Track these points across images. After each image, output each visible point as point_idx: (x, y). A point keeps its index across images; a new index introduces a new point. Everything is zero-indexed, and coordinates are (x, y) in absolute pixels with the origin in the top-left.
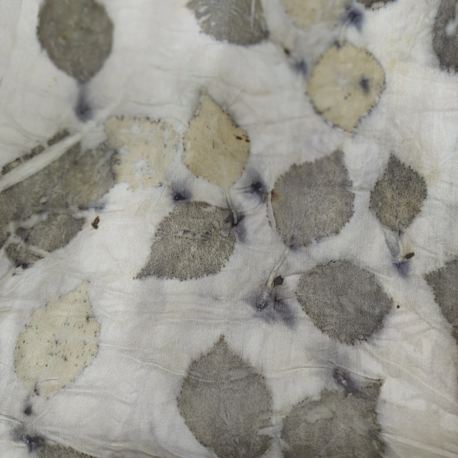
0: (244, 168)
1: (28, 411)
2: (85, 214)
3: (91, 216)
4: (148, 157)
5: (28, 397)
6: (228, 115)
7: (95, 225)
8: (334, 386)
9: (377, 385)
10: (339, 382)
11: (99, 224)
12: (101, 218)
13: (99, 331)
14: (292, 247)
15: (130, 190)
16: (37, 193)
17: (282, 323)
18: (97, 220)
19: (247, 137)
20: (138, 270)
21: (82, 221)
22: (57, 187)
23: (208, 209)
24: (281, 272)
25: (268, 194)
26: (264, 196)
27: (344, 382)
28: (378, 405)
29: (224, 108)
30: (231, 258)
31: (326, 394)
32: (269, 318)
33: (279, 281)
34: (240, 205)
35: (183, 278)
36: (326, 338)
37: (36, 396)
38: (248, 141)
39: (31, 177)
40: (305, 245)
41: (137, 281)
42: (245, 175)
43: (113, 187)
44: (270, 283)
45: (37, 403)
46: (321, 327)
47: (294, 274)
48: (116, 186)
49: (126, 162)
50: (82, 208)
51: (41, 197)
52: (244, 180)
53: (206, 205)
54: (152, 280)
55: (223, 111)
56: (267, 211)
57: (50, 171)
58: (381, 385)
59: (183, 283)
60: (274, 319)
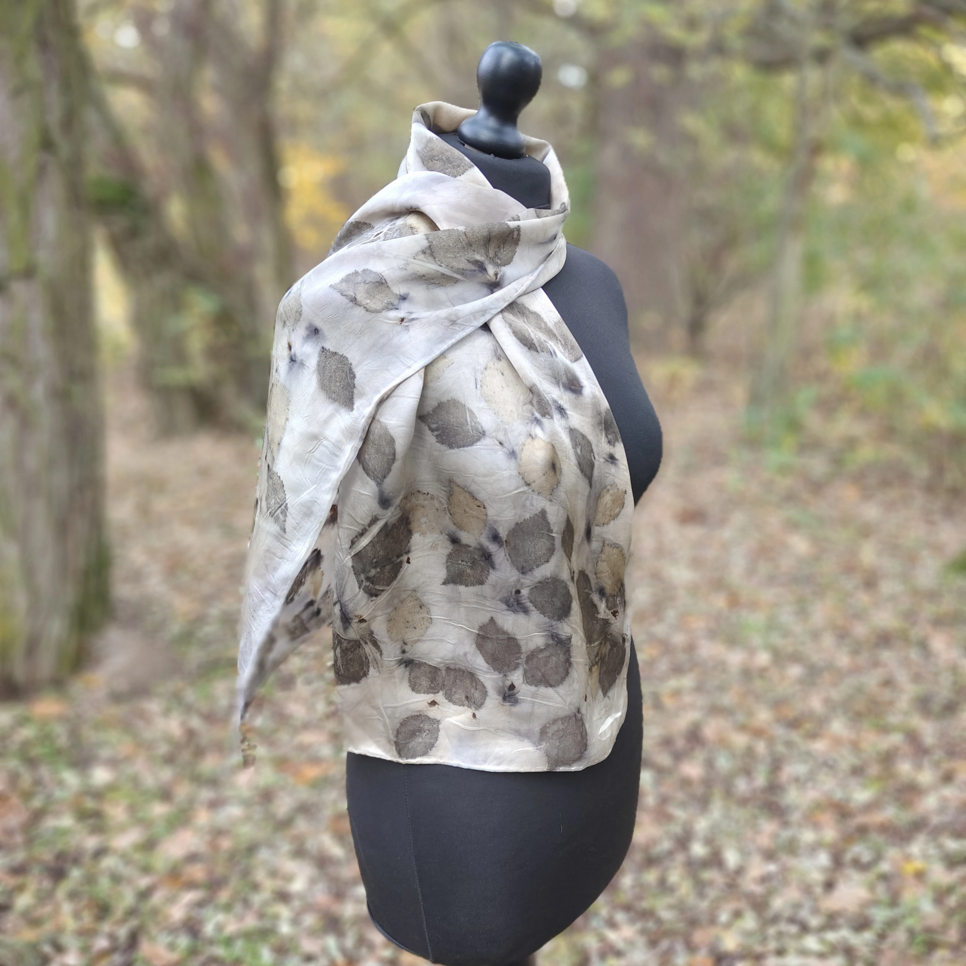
0: (486, 525)
1: (404, 652)
2: (401, 558)
3: (405, 558)
4: (427, 516)
5: (402, 647)
6: (469, 493)
7: (408, 562)
8: (551, 642)
9: (570, 638)
10: (553, 639)
11: (410, 561)
12: (410, 557)
13: (429, 611)
14: (523, 573)
15: (422, 536)
16: (370, 557)
17: (522, 613)
18: (409, 559)
19: (484, 505)
20: (442, 581)
21: (401, 562)
22: (381, 552)
23: (471, 549)
24: (518, 587)
25: (503, 542)
26: (501, 543)
27: (556, 639)
28: (571, 648)
29: (466, 489)
30: (489, 578)
31: (547, 646)
32: (515, 611)
33: (518, 592)
34: (488, 547)
35: (467, 586)
36: (547, 619)
37: (405, 646)
38: (485, 508)
39: (365, 548)
40: (530, 571)
41: (443, 586)
42: (487, 528)
43: (411, 538)
44: (513, 593)
45: (407, 648)
46: (543, 613)
47: (526, 587)
48: (413, 537)
49: (414, 521)
50: (398, 557)
51: (373, 559)
52: (486, 533)
53: (469, 546)
54: (451, 586)
55: (466, 491)
56: (505, 552)
57: (373, 544)
58: (571, 638)
59: (467, 588)
60: (517, 611)
